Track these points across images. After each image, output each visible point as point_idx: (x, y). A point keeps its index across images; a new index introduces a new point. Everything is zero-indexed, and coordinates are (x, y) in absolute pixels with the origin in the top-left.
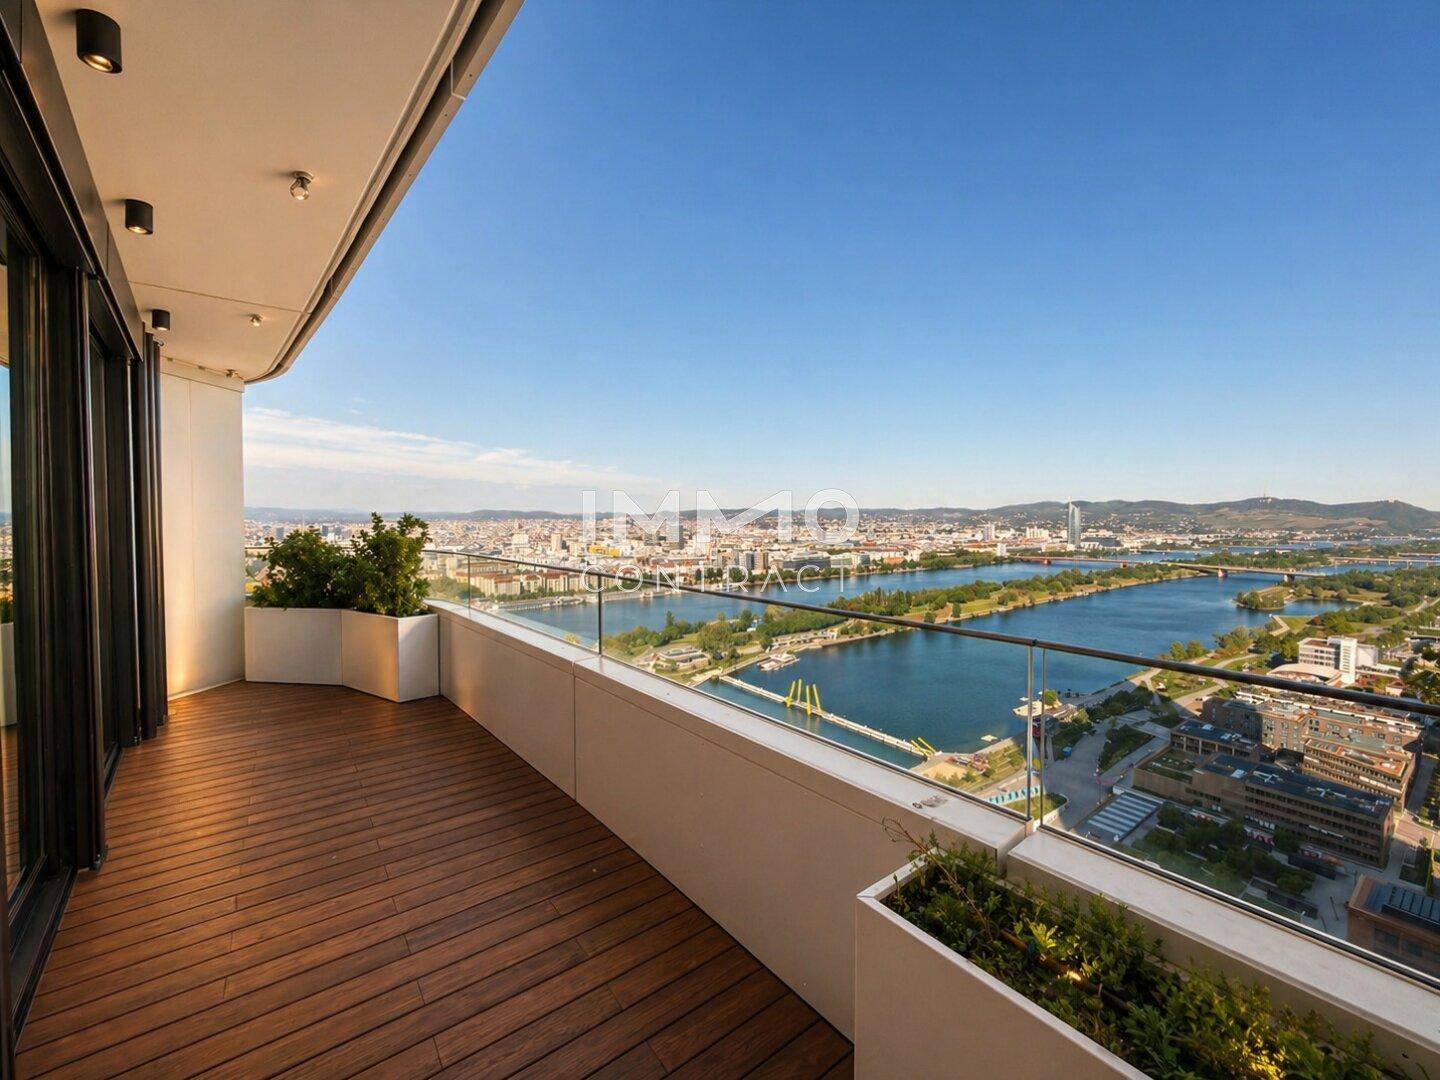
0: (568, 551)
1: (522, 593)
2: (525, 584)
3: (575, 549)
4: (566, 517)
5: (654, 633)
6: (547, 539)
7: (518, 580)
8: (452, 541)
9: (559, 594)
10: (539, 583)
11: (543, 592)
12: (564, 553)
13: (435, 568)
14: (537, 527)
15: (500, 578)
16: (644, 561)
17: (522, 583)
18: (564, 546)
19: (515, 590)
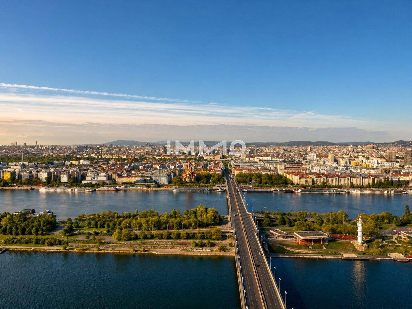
0: (338, 163)
1: (313, 184)
2: (315, 179)
3: (342, 162)
4: (336, 144)
5: (396, 217)
6: (326, 157)
7: (311, 178)
8: (278, 156)
9: (334, 187)
10: (322, 180)
11: (325, 185)
12: (335, 165)
13: (272, 168)
14: (320, 149)
15: (301, 175)
16: (387, 171)
17: (313, 179)
18: (336, 161)
19: (310, 182)
